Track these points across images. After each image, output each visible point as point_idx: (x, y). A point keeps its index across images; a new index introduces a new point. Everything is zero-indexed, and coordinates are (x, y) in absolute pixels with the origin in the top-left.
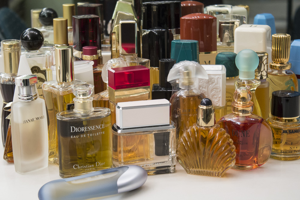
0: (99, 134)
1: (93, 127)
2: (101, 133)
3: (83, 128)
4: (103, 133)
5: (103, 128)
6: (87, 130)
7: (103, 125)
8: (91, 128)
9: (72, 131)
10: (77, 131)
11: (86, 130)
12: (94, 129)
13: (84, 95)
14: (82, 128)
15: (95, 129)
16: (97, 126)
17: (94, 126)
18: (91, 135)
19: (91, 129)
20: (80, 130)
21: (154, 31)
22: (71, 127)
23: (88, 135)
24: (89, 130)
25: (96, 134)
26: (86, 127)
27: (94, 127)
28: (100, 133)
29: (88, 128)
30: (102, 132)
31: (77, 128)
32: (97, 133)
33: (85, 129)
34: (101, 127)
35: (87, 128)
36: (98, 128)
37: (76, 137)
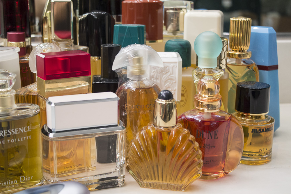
0: (23, 139)
1: (14, 131)
2: (26, 138)
4: (29, 138)
5: (29, 131)
6: (6, 134)
7: (30, 127)
8: (12, 131)
12: (16, 133)
13: (2, 86)
15: (17, 132)
16: (20, 129)
17: (16, 129)
18: (13, 141)
19: (12, 133)
21: (93, 14)
24: (9, 134)
25: (20, 139)
26: (4, 131)
27: (17, 130)
28: (25, 138)
29: (8, 132)
30: (27, 137)
32: (22, 139)
33: (3, 134)
34: (27, 129)
35: (6, 131)
36: (22, 131)
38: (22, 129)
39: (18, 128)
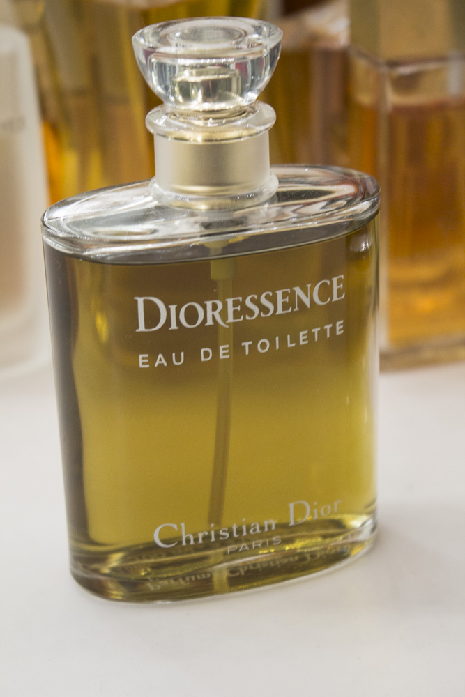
0: (311, 335)
1: (273, 300)
2: (322, 333)
3: (215, 307)
4: (333, 330)
5: (335, 298)
6: (236, 314)
7: (339, 282)
9: (142, 328)
10: (174, 326)
11: (231, 319)
12: (280, 311)
13: (213, 90)
14: (209, 304)
15: (285, 306)
16: (298, 291)
17: (279, 293)
18: (263, 346)
19: (265, 310)
20: (192, 316)
22: (140, 301)
23: (247, 344)
24: (251, 313)
25: (295, 339)
26: (230, 301)
27: (284, 295)
28: (316, 331)
29: (243, 304)
30: (328, 327)
31: (173, 308)
32: (302, 336)
33: (224, 314)
34: (326, 292)
35: (235, 304)
36: (307, 301)
37: (169, 359)
38: (305, 290)
39: (291, 286)
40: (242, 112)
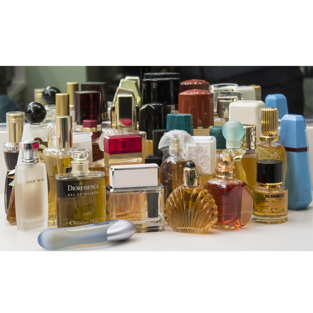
0: (93, 193)
1: (88, 187)
2: (95, 193)
4: (97, 193)
6: (82, 189)
7: (98, 185)
8: (86, 187)
9: (69, 190)
13: (81, 157)
14: (78, 187)
15: (90, 188)
16: (91, 186)
18: (86, 194)
19: (86, 188)
20: (76, 188)
22: (69, 186)
23: (84, 193)
25: (91, 193)
26: (81, 187)
28: (94, 192)
29: (83, 187)
30: (96, 192)
31: (73, 187)
32: (92, 193)
33: (80, 189)
34: (96, 187)
36: (93, 188)
37: (72, 195)
38: (92, 186)
40: (84, 161)
